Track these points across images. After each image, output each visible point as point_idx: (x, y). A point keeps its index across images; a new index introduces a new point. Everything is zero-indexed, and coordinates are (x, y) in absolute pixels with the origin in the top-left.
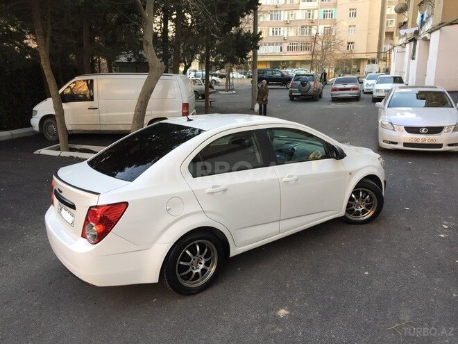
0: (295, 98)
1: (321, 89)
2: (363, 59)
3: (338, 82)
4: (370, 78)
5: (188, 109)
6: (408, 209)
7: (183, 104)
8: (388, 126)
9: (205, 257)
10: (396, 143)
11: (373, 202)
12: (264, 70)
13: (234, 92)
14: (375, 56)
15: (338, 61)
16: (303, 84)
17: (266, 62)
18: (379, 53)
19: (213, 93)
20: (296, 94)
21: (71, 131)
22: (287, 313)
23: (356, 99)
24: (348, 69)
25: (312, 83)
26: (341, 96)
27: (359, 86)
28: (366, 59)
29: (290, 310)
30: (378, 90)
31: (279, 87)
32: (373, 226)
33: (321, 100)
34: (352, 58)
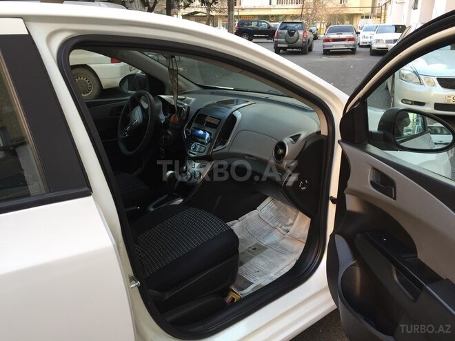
1: (311, 40)
2: (357, 15)
3: (331, 32)
4: (367, 30)
8: (410, 78)
10: (422, 104)
12: (248, 21)
14: (368, 11)
16: (291, 34)
18: (373, 8)
20: (282, 46)
23: (352, 52)
25: (301, 33)
26: (334, 47)
27: (355, 36)
28: (360, 14)
30: (379, 40)
31: (266, 40)
33: (311, 53)
34: (346, 12)
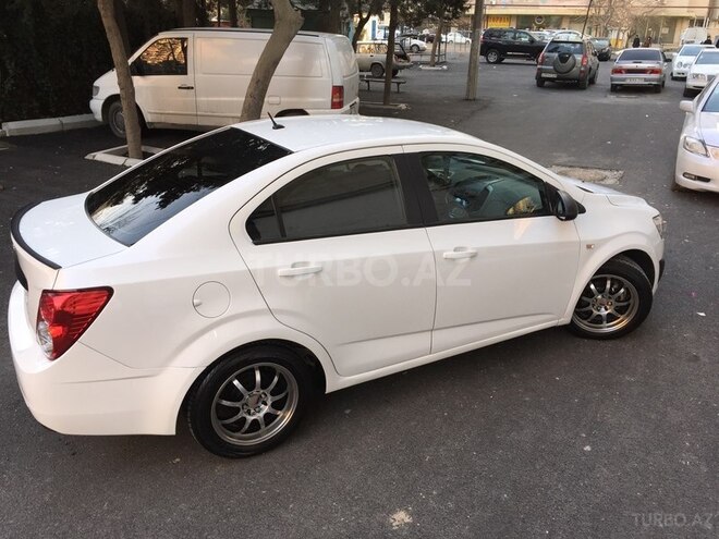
0: (546, 83)
1: (594, 67)
2: (682, 18)
3: (625, 57)
4: (688, 53)
5: (341, 96)
6: (703, 314)
7: (334, 87)
8: (696, 147)
9: (273, 393)
10: (707, 180)
11: (631, 301)
12: (500, 31)
13: (445, 67)
14: (703, 13)
15: (636, 19)
16: (563, 59)
17: (509, 17)
18: (711, 8)
19: (408, 67)
20: (548, 76)
21: (152, 123)
22: (407, 520)
23: (655, 89)
24: (653, 35)
25: (579, 58)
26: (628, 82)
27: (664, 66)
28: (687, 18)
29: (416, 514)
30: (697, 75)
31: (524, 61)
32: (626, 345)
33: (592, 87)
34: (663, 14)
